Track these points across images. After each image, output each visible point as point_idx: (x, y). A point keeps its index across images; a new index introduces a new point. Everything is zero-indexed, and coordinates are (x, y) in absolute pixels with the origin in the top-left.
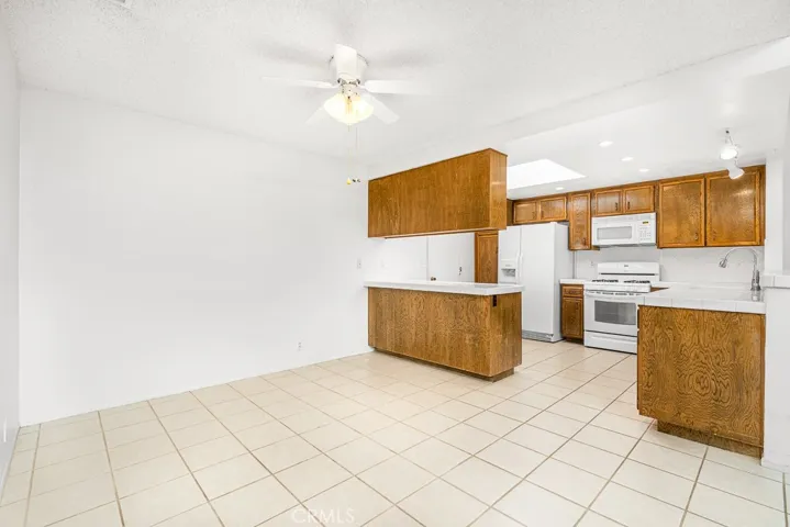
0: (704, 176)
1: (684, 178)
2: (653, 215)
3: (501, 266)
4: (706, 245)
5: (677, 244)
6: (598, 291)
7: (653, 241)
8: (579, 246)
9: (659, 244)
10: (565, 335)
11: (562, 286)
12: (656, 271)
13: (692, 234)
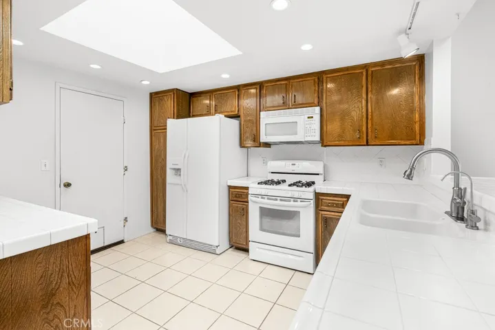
0: (366, 67)
1: (347, 69)
2: (317, 109)
3: (169, 165)
4: (367, 145)
5: (341, 141)
6: (263, 196)
7: (317, 138)
8: (249, 143)
9: (323, 142)
10: (232, 243)
11: (230, 187)
12: (320, 170)
13: (354, 131)
